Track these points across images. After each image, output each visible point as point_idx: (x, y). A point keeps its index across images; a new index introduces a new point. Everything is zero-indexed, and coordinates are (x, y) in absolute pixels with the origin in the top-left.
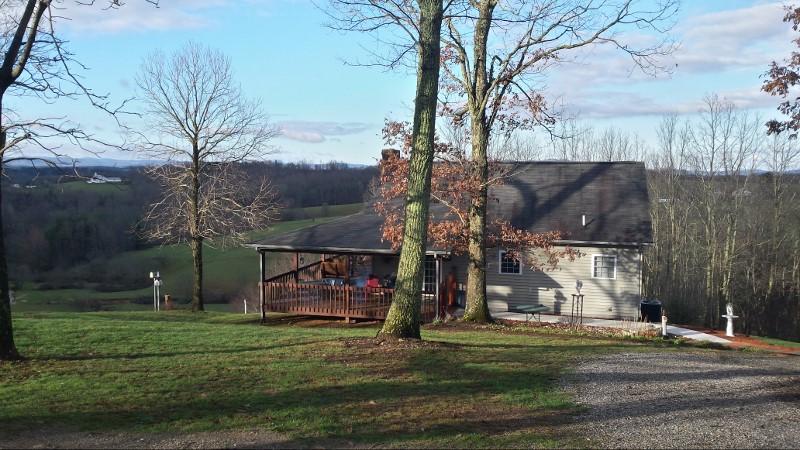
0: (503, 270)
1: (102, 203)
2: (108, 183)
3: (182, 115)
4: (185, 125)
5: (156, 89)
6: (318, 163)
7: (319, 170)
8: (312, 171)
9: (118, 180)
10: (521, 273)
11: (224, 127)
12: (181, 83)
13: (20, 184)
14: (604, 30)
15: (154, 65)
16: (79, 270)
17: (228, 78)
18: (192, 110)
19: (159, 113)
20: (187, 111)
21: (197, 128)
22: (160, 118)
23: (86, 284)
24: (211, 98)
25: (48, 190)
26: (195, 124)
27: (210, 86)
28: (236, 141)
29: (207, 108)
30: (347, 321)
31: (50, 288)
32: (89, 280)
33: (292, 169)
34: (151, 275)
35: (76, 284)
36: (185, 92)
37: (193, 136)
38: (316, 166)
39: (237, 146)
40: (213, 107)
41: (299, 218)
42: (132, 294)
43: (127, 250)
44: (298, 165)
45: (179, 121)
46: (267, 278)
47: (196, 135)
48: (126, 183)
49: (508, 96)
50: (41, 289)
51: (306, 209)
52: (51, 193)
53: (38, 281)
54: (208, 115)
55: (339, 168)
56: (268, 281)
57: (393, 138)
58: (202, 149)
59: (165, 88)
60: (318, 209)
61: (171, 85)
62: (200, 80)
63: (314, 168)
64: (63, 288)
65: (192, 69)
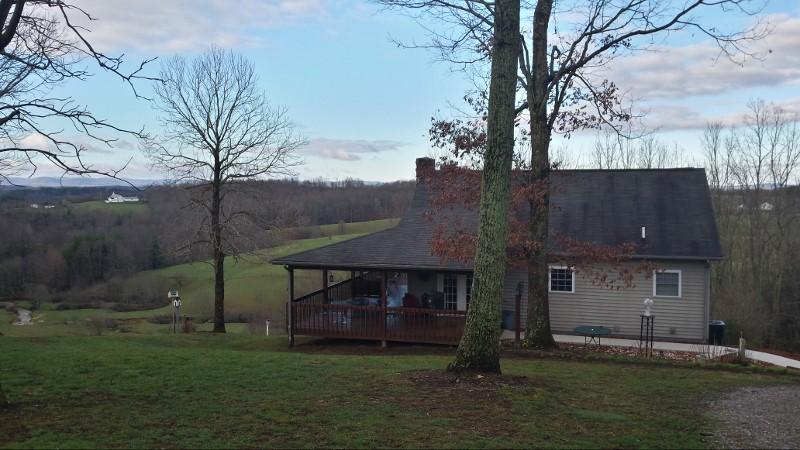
0: (553, 288)
1: (119, 223)
2: (125, 202)
3: (203, 125)
4: (207, 136)
5: (175, 98)
6: (334, 181)
7: (334, 187)
8: (328, 188)
9: (136, 199)
10: (573, 291)
11: (247, 137)
12: (203, 90)
13: (38, 204)
14: (684, 12)
15: (173, 71)
16: (96, 289)
17: (251, 86)
18: (213, 120)
19: (178, 122)
20: (208, 121)
21: (218, 138)
22: (180, 129)
23: (103, 303)
24: (234, 106)
25: (66, 210)
26: (216, 134)
27: (233, 94)
28: (259, 151)
29: (229, 116)
30: (384, 344)
31: (67, 308)
32: (107, 300)
33: (308, 187)
34: (170, 295)
35: (93, 303)
36: (206, 100)
37: (215, 147)
38: (332, 183)
39: (260, 157)
40: (235, 116)
41: (316, 236)
42: (149, 314)
43: (144, 269)
44: (315, 184)
45: (199, 131)
46: (295, 298)
47: (218, 145)
48: (144, 202)
49: (569, 91)
50: (59, 309)
51: (322, 227)
52: (69, 213)
53: (54, 301)
54: (230, 125)
55: (356, 185)
56: (296, 301)
57: (441, 139)
58: (224, 160)
59: (185, 96)
60: (334, 227)
61: (192, 93)
62: (222, 88)
63: (329, 185)
64: (80, 308)
65: (213, 76)
